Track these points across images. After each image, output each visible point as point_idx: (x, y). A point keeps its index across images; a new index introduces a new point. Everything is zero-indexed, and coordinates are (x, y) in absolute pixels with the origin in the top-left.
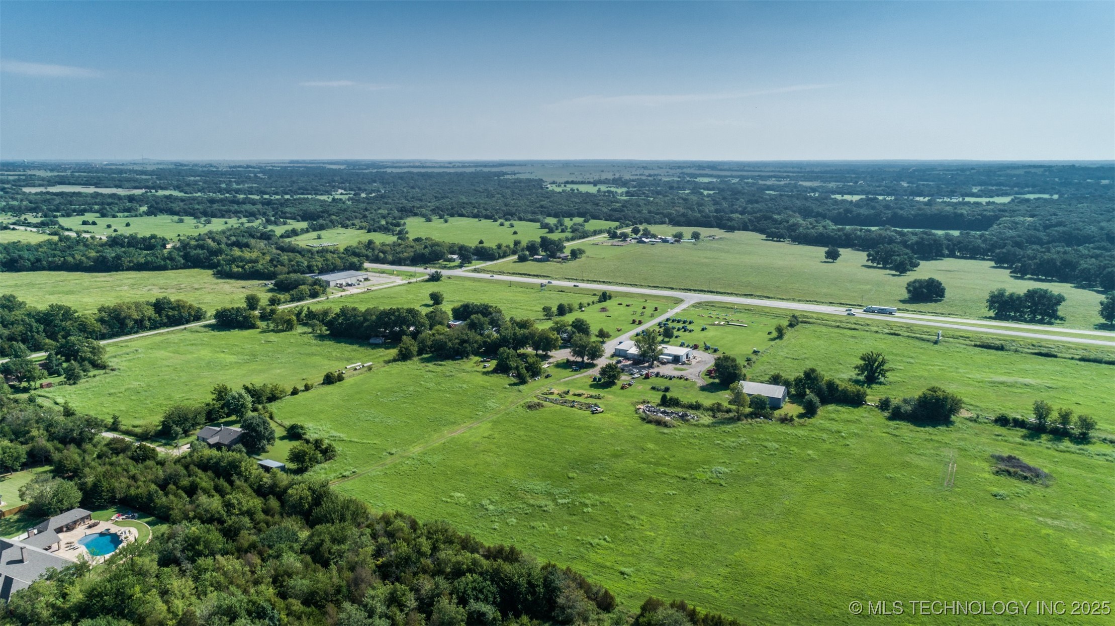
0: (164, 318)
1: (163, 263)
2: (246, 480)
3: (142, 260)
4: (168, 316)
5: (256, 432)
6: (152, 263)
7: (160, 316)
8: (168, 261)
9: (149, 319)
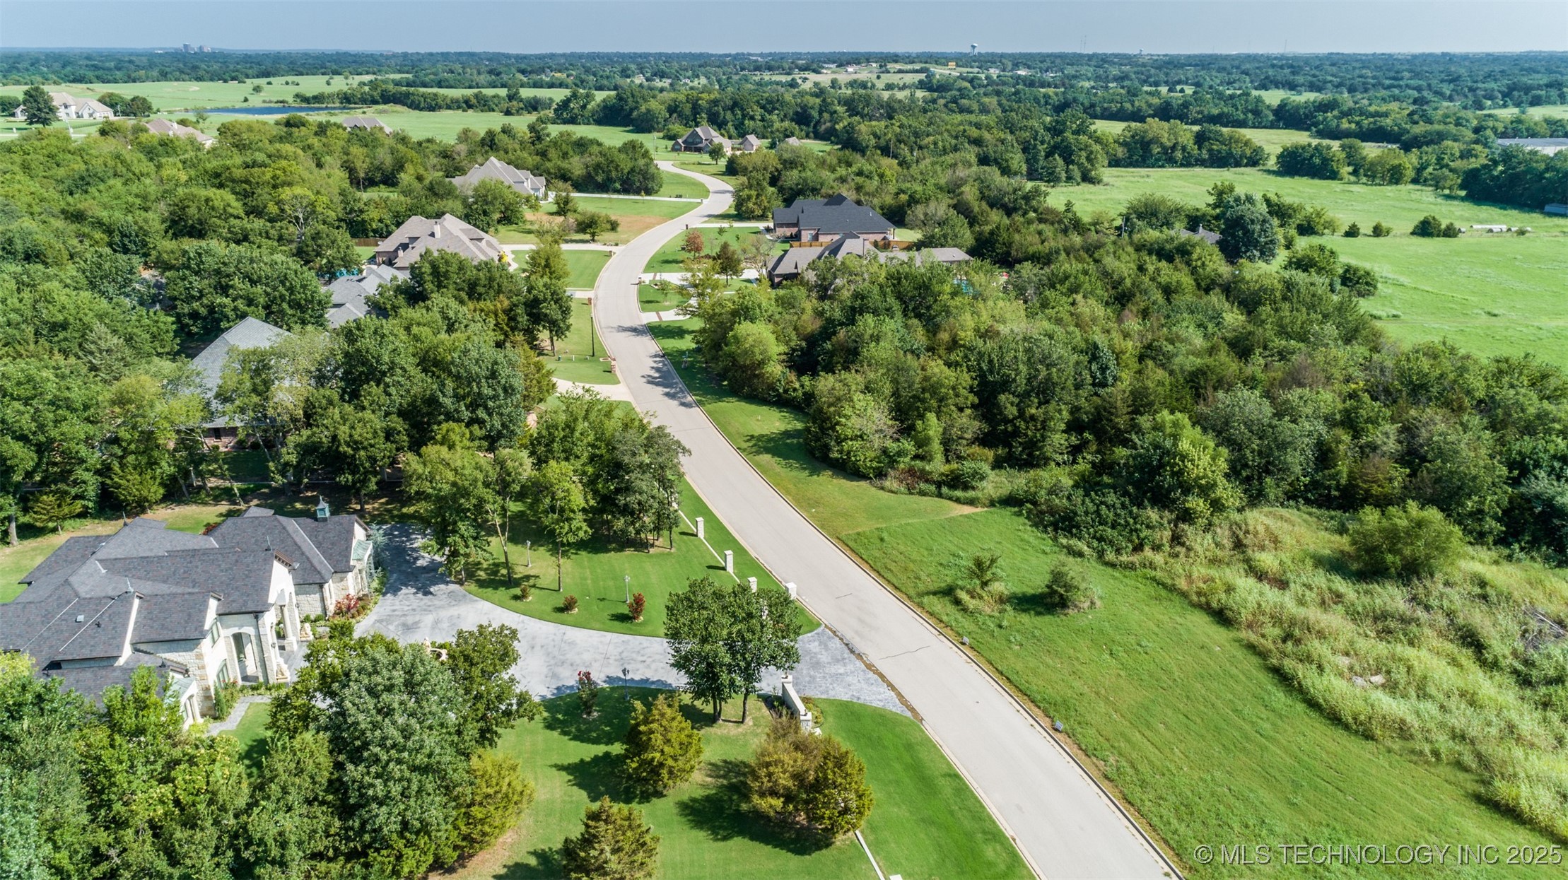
0: (1204, 152)
1: (1242, 116)
2: (1194, 272)
3: (1215, 111)
4: (1210, 151)
5: (1246, 231)
6: (1228, 115)
7: (1199, 149)
8: (1250, 115)
9: (1184, 149)
